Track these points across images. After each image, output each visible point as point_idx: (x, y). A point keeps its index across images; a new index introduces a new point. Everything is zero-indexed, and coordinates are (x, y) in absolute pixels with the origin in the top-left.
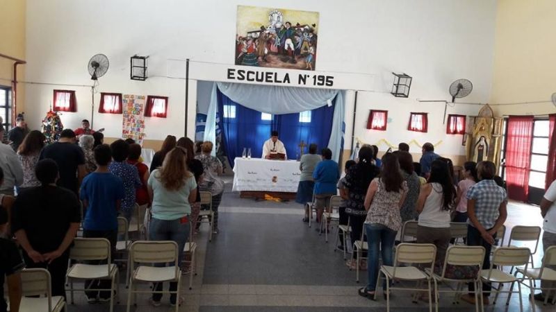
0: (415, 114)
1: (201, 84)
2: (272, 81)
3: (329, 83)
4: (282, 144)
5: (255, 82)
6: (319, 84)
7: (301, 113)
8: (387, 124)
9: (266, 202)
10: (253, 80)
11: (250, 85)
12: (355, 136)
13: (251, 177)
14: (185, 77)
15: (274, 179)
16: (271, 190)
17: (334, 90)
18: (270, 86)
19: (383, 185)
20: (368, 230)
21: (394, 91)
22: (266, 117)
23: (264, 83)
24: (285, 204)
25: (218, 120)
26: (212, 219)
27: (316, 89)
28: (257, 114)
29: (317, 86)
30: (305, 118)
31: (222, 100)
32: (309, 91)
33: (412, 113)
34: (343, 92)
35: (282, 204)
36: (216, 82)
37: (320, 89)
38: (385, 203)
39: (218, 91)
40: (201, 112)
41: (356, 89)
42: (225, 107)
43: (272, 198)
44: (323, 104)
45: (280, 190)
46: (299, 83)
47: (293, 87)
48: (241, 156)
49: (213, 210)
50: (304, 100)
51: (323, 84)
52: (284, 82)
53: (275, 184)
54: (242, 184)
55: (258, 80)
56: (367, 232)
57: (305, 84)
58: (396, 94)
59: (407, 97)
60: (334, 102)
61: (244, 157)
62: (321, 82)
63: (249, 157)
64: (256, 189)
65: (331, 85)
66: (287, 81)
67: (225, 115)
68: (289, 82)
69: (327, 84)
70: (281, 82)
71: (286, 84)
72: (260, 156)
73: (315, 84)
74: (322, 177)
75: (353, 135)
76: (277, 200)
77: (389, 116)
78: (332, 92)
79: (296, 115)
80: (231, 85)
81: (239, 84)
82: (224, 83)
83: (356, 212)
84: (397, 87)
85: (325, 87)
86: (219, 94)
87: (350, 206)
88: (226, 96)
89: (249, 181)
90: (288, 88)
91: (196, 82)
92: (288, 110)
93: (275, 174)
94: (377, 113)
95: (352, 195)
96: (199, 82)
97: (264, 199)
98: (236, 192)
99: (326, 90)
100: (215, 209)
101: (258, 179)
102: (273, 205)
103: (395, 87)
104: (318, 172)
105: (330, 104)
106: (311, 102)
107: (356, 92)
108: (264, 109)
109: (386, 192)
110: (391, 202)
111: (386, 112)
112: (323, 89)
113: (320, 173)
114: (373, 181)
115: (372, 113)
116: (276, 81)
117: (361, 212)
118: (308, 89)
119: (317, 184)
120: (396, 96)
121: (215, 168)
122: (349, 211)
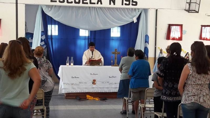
0: (205, 26)
1: (28, 7)
2: (87, 3)
3: (135, 4)
4: (99, 53)
5: (74, 4)
6: (126, 4)
7: (112, 29)
8: (183, 35)
9: (87, 101)
10: (72, 2)
11: (69, 7)
12: (157, 46)
13: (75, 81)
14: (15, 2)
15: (94, 82)
16: (91, 91)
17: (139, 9)
18: (86, 7)
19: (194, 68)
20: (184, 110)
21: (187, 8)
22: (84, 33)
23: (81, 4)
24: (104, 102)
25: (44, 37)
26: (45, 113)
27: (124, 9)
28: (75, 31)
29: (124, 6)
30: (116, 33)
31: (47, 20)
32: (118, 11)
33: (202, 26)
34: (146, 10)
35: (102, 102)
36: (41, 5)
37: (127, 9)
38: (198, 84)
39: (43, 12)
40: (29, 31)
41: (156, 8)
42: (49, 27)
43: (93, 98)
44: (130, 21)
45: (99, 91)
46: (110, 4)
47: (105, 8)
48: (65, 64)
49: (45, 105)
50: (113, 17)
51: (129, 4)
52: (98, 3)
53: (94, 86)
54: (67, 86)
55: (75, 2)
56: (183, 112)
57: (114, 4)
58: (189, 11)
59: (198, 12)
60: (138, 19)
61: (68, 64)
62: (128, 3)
63: (72, 64)
64: (78, 91)
65: (136, 5)
66: (99, 3)
67: (49, 33)
68: (101, 3)
69: (132, 5)
70: (94, 3)
71: (99, 5)
72: (81, 64)
73: (122, 4)
74: (136, 75)
75: (156, 45)
76: (97, 99)
77: (184, 29)
78: (137, 11)
79: (109, 31)
80: (53, 7)
81: (60, 6)
82: (48, 6)
83: (170, 99)
84: (190, 5)
85: (131, 6)
86: (44, 15)
87: (165, 94)
88: (49, 16)
89: (72, 84)
90: (101, 8)
91: (24, 5)
92: (101, 26)
93: (95, 77)
94: (174, 27)
95: (166, 84)
96: (27, 6)
97: (86, 99)
98: (62, 95)
99: (132, 9)
100: (47, 104)
101: (80, 83)
102: (94, 103)
103: (188, 5)
104: (133, 70)
105: (135, 21)
106: (120, 20)
107: (157, 10)
108: (81, 27)
109: (197, 74)
110: (203, 83)
111: (181, 26)
112: (129, 9)
113: (134, 71)
114: (185, 66)
115: (170, 26)
116: (91, 3)
117: (175, 98)
118: (117, 9)
119: (132, 80)
120: (189, 12)
121: (47, 68)
122: (164, 98)
